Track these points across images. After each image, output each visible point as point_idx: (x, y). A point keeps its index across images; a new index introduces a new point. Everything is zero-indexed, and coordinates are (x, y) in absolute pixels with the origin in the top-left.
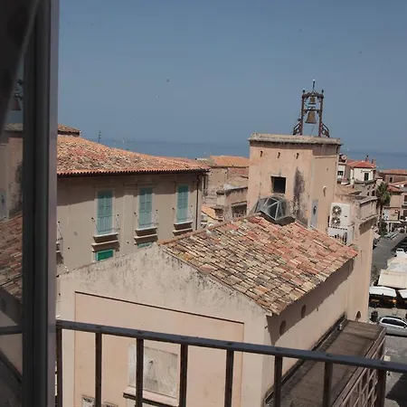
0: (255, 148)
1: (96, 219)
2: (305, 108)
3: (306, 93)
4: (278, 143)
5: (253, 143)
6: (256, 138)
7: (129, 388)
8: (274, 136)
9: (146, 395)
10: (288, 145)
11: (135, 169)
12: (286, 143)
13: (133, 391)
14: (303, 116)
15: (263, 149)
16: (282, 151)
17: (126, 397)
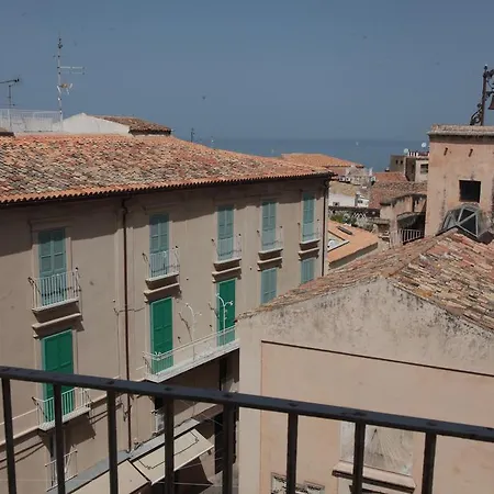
0: (436, 144)
1: (216, 241)
2: (489, 89)
3: (489, 70)
4: (470, 137)
5: (434, 138)
6: (438, 131)
7: (341, 464)
8: (462, 128)
9: (367, 472)
10: (484, 139)
11: (256, 175)
12: (481, 137)
13: (349, 468)
14: (484, 100)
15: (447, 145)
16: (475, 147)
17: (337, 476)
